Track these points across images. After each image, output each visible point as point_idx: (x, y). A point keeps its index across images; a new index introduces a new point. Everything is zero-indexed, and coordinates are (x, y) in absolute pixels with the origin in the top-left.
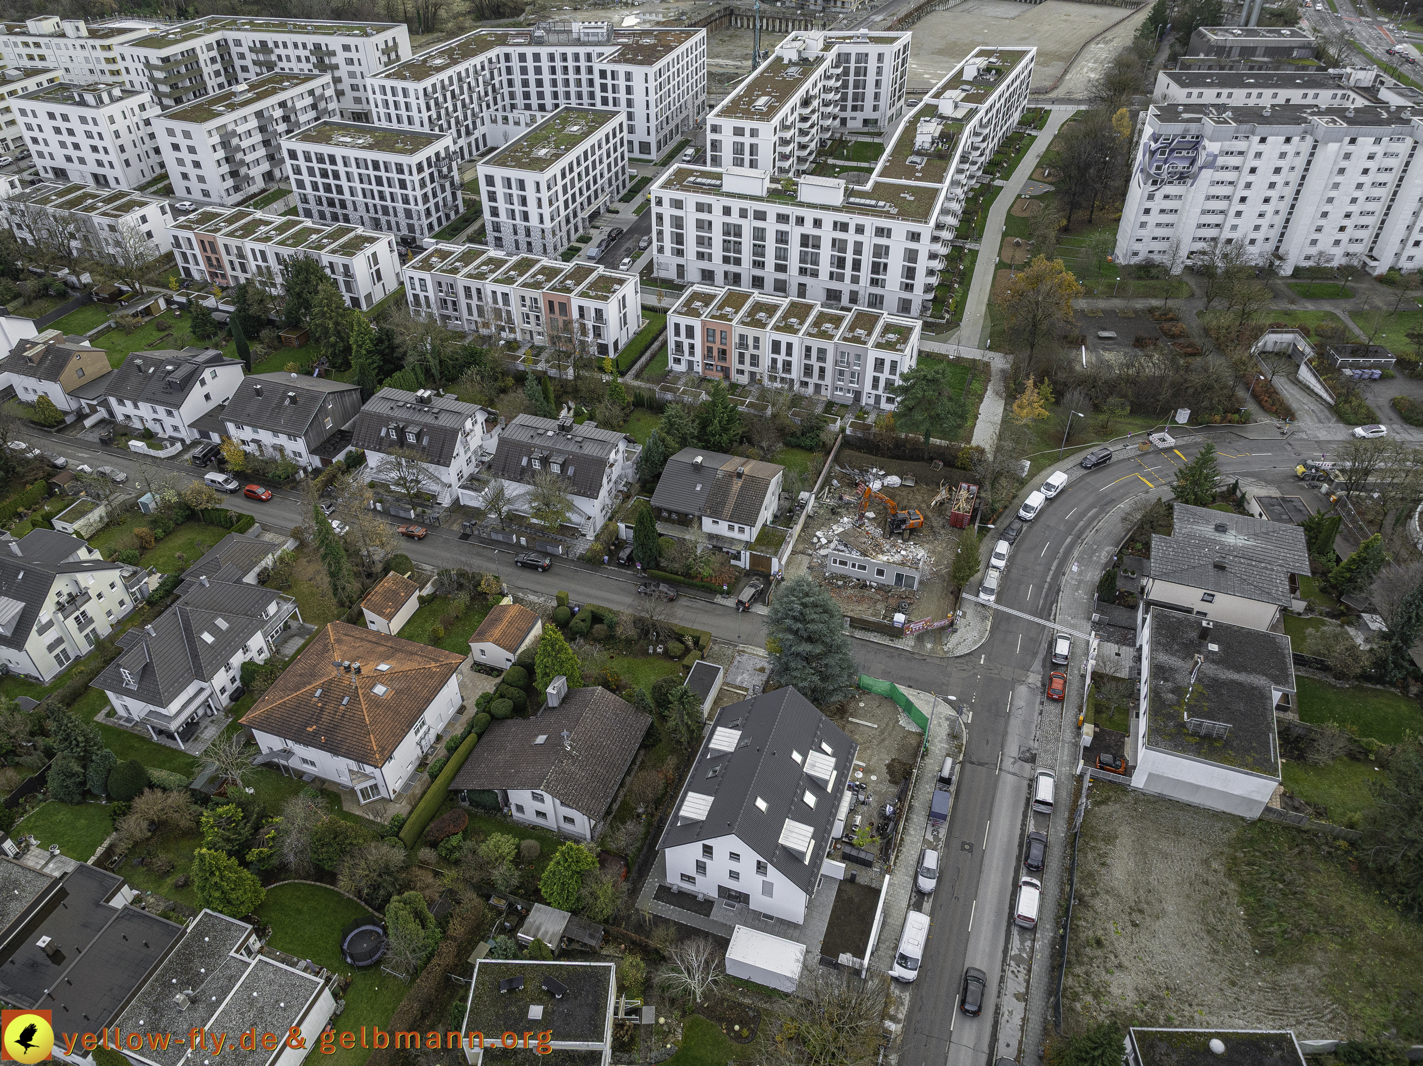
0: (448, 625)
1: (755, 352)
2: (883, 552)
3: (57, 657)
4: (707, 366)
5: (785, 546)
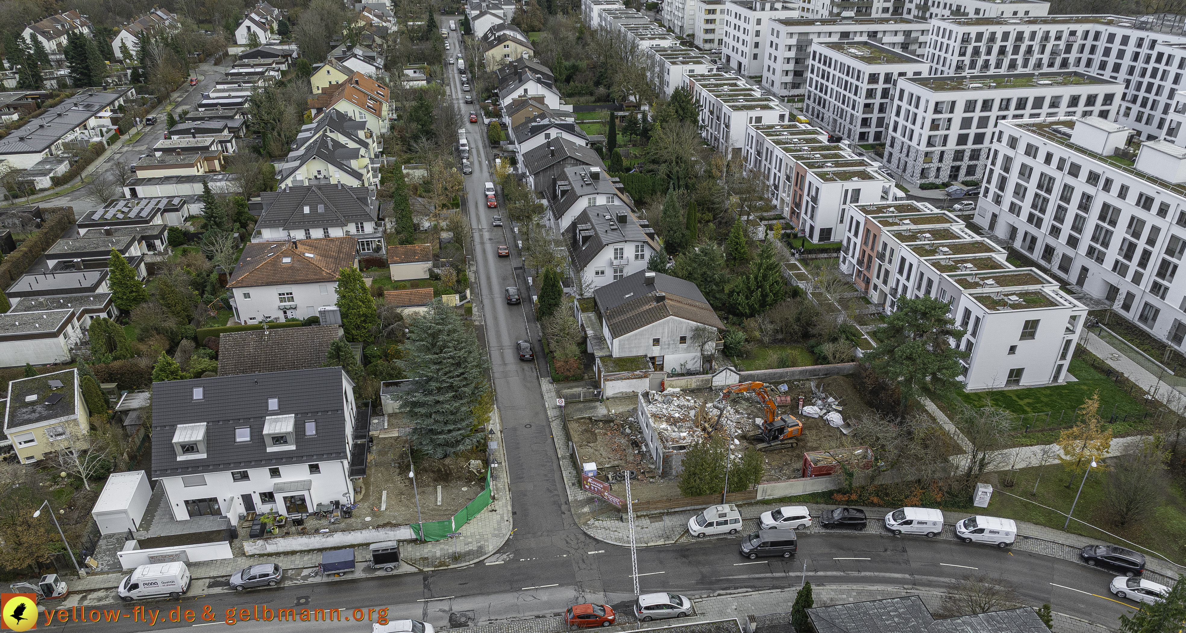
1: (888, 267)
4: (858, 273)
5: (625, 374)
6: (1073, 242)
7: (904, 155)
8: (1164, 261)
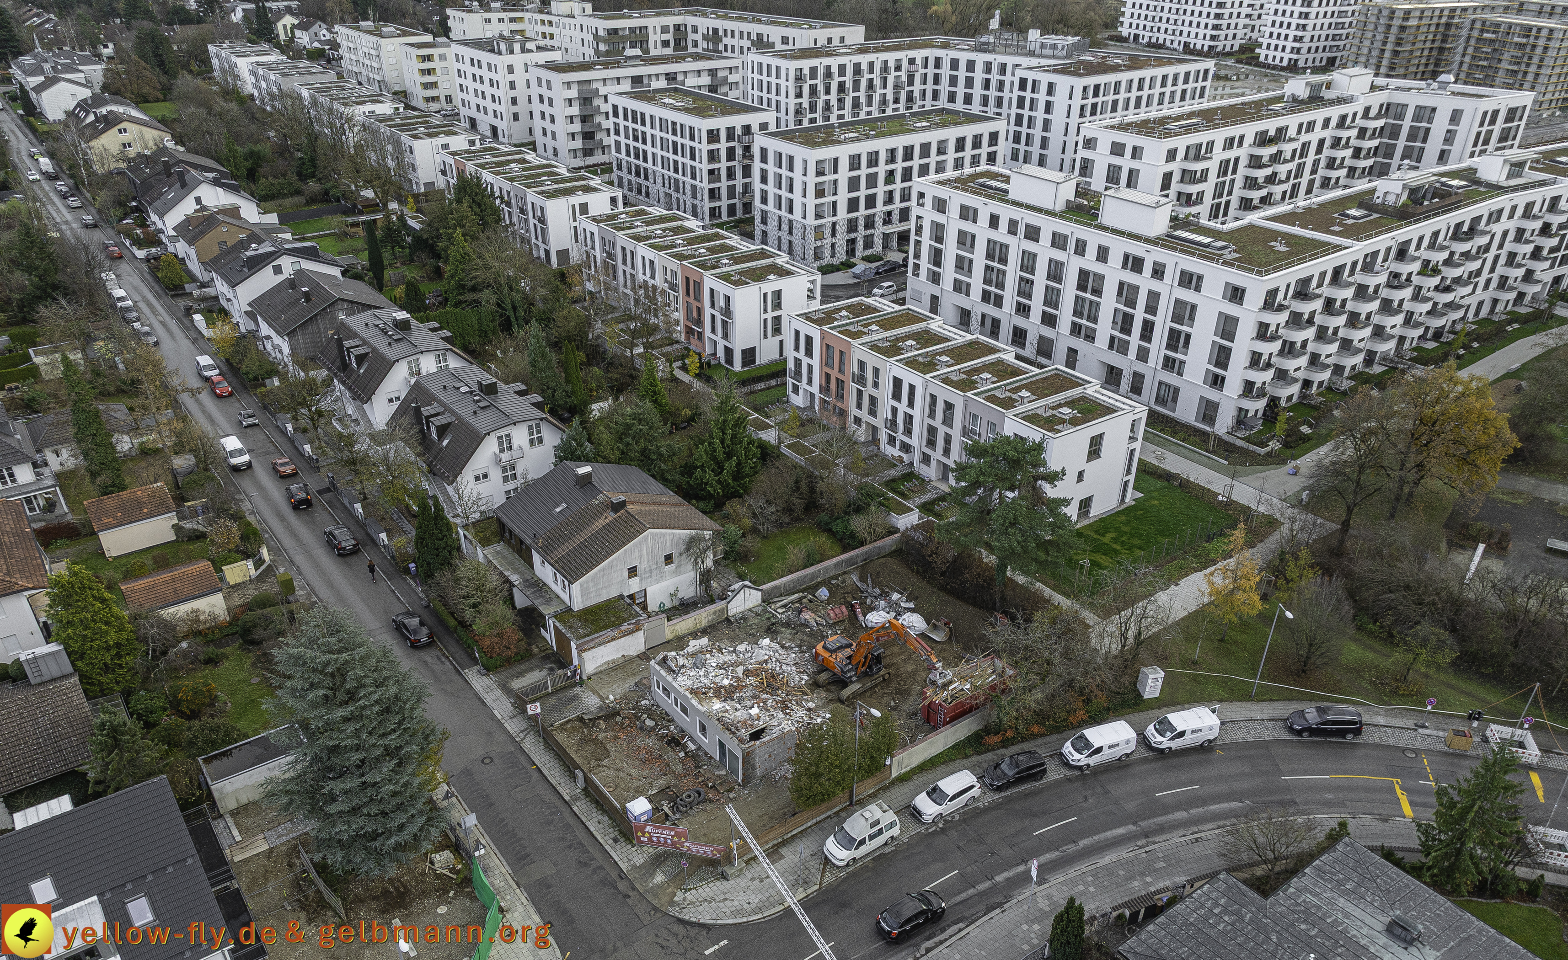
1: (874, 392)
4: (825, 404)
5: (609, 633)
6: (1049, 320)
7: (784, 233)
8: (1172, 330)
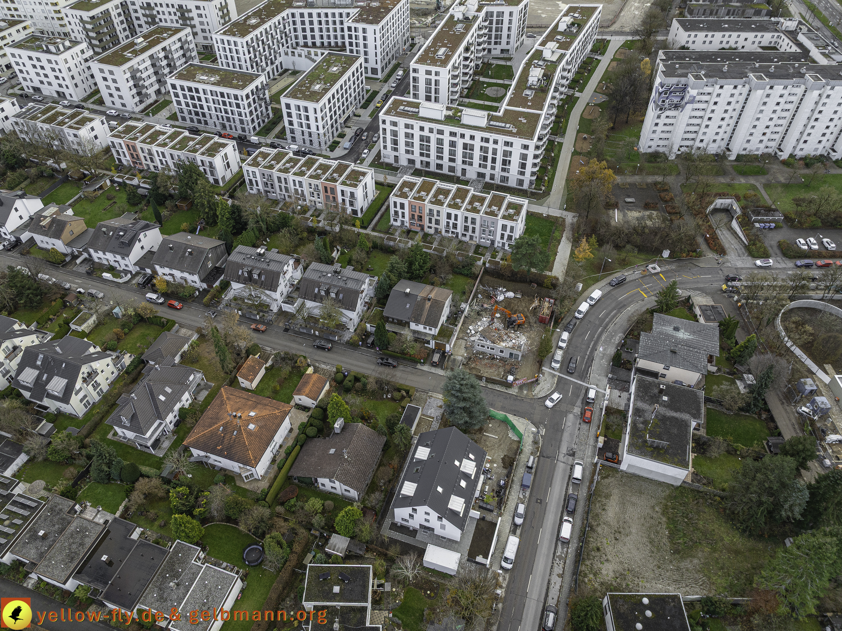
0: (281, 383)
1: (438, 218)
2: (503, 341)
3: (85, 404)
4: (411, 224)
6: (452, 160)
8: (503, 159)
